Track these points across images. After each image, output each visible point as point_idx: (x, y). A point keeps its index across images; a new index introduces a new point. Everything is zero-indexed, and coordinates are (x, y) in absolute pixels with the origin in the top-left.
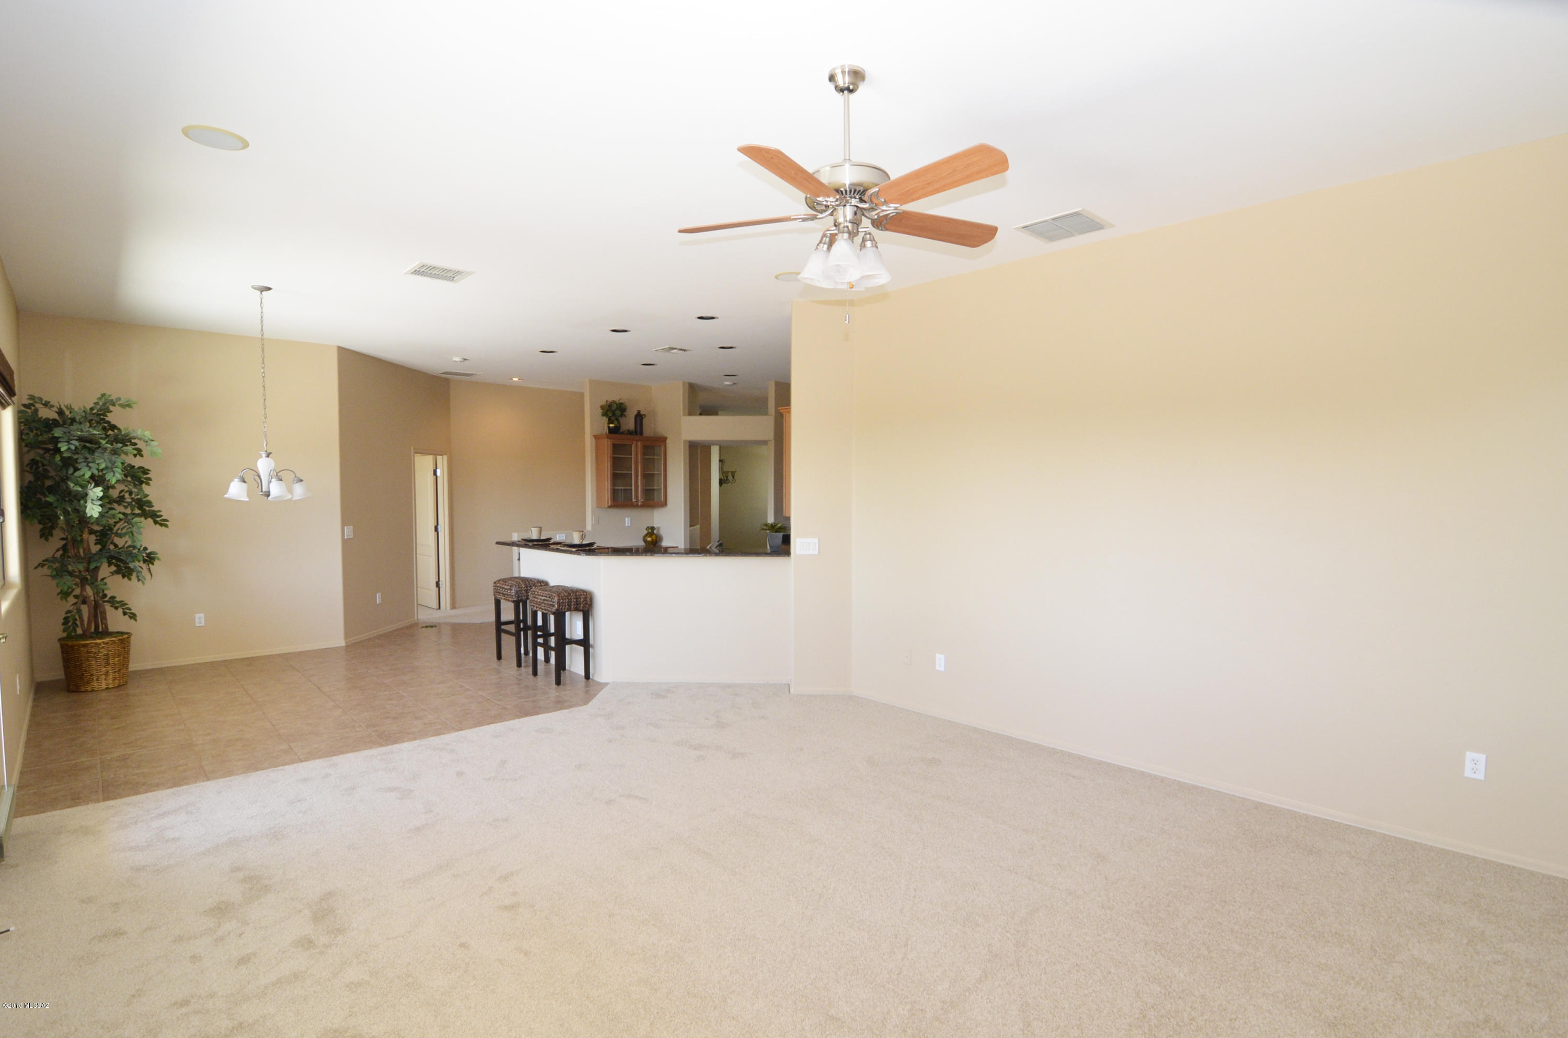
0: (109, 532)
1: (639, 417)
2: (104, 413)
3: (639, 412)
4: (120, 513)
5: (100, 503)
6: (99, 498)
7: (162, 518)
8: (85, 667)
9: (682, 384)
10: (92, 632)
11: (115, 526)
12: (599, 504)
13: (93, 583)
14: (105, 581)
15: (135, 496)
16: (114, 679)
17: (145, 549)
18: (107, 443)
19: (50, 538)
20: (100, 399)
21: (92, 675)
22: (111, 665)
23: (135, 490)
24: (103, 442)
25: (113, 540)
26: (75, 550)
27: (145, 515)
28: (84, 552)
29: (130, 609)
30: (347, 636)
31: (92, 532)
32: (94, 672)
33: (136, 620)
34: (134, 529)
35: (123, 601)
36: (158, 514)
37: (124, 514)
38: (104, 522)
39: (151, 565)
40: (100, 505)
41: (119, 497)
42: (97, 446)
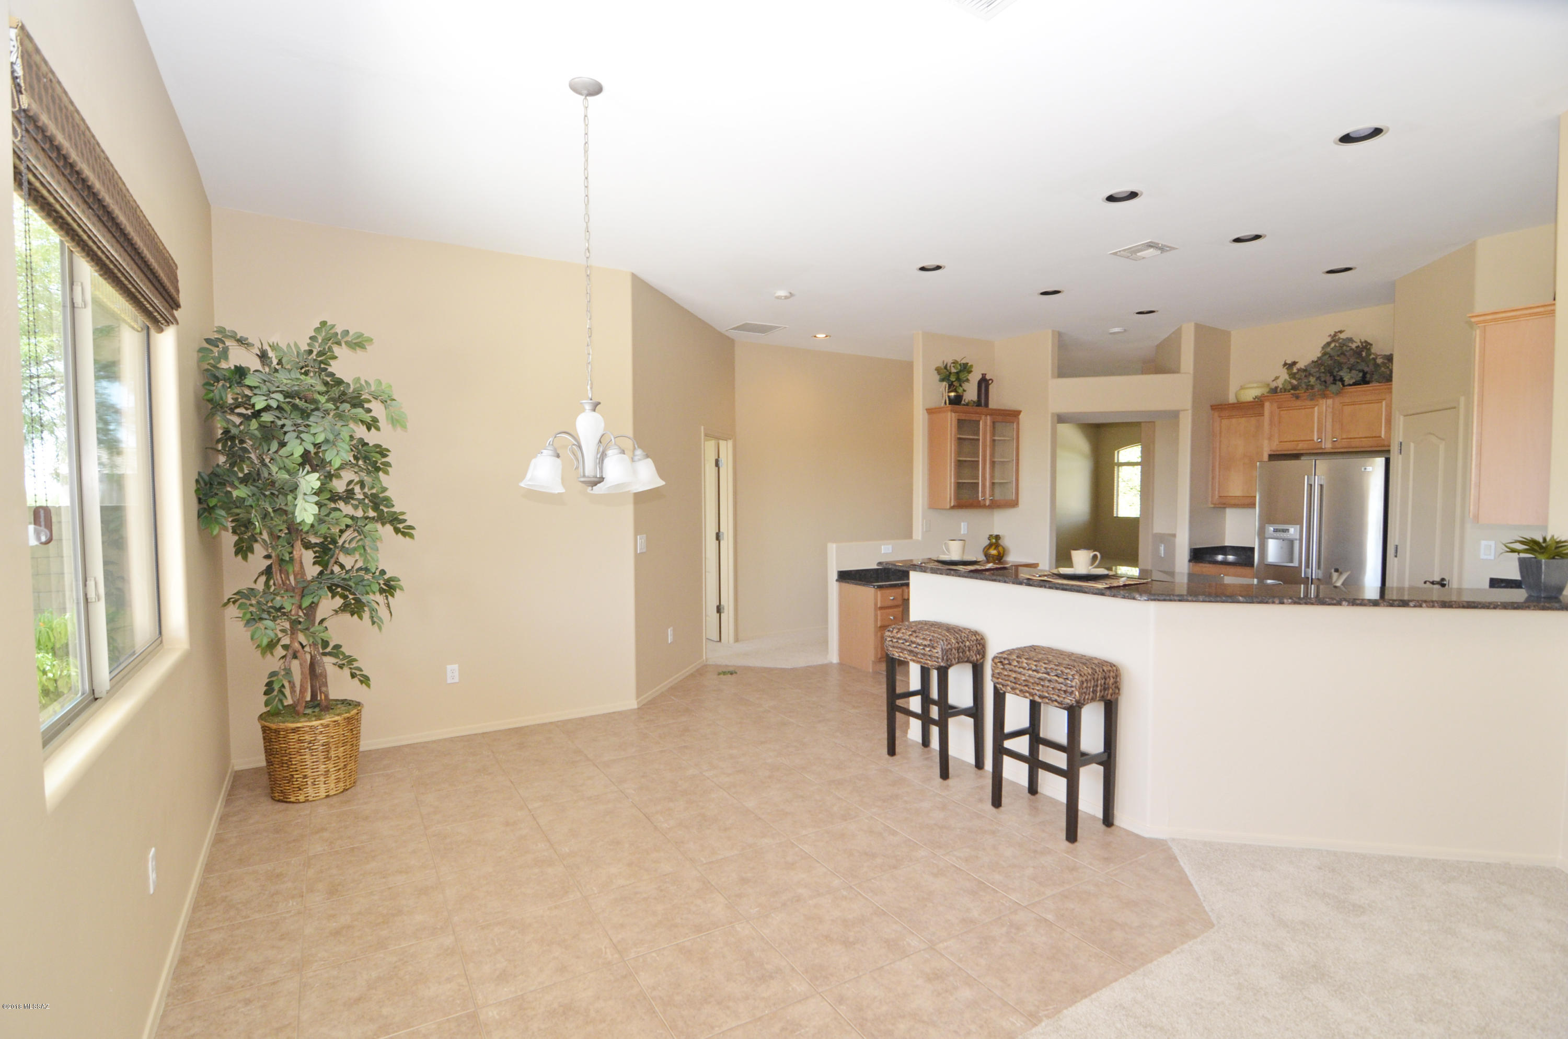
0: (331, 546)
1: (984, 384)
2: (326, 359)
3: (984, 375)
4: (346, 516)
5: (316, 498)
6: (314, 491)
7: (407, 523)
8: (295, 764)
9: (1050, 335)
10: (307, 702)
11: (340, 536)
12: (933, 504)
13: (307, 629)
14: (325, 624)
15: (369, 490)
16: (338, 780)
17: (383, 572)
18: (328, 401)
19: (250, 555)
20: (317, 330)
21: (305, 777)
22: (333, 759)
23: (368, 479)
24: (323, 399)
25: (338, 559)
26: (283, 576)
27: (382, 519)
28: (295, 579)
29: (360, 670)
30: (640, 691)
31: (307, 546)
32: (309, 773)
33: (368, 686)
34: (367, 542)
35: (351, 656)
36: (401, 517)
37: (352, 518)
38: (323, 529)
39: (390, 597)
40: (317, 503)
41: (347, 491)
42: (313, 407)
